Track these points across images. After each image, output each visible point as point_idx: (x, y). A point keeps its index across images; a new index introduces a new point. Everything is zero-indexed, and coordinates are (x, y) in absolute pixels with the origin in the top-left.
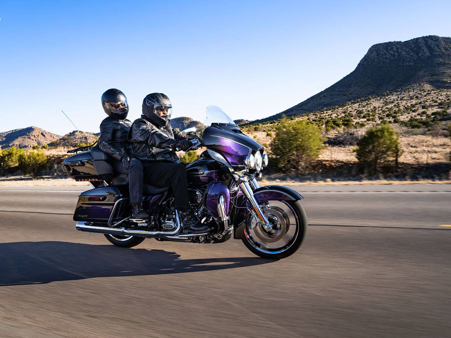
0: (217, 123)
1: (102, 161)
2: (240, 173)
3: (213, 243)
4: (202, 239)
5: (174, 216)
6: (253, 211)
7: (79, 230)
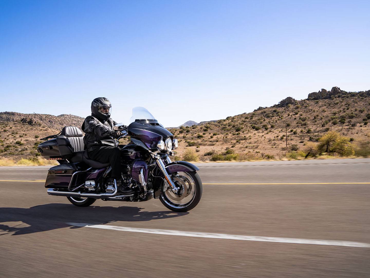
0: (139, 120)
1: (64, 146)
2: (155, 153)
3: (139, 201)
4: (131, 199)
5: (113, 183)
6: (165, 179)
7: (49, 194)
